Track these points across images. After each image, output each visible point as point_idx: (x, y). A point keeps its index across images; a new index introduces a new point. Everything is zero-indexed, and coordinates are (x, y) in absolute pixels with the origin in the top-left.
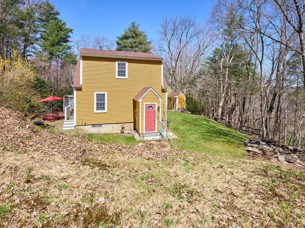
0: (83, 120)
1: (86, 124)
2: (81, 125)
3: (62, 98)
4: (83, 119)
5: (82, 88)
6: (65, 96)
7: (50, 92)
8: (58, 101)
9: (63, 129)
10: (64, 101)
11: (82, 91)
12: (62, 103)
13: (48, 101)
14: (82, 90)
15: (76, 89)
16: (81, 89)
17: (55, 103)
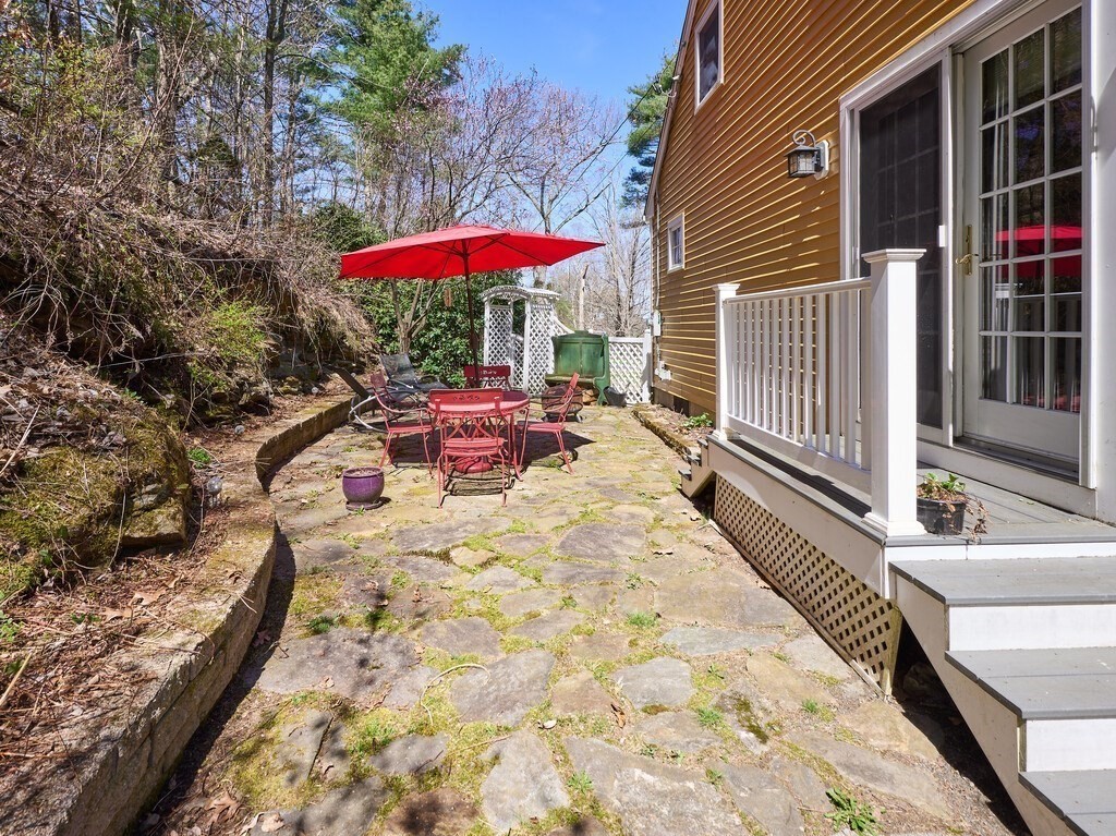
10: (488, 324)
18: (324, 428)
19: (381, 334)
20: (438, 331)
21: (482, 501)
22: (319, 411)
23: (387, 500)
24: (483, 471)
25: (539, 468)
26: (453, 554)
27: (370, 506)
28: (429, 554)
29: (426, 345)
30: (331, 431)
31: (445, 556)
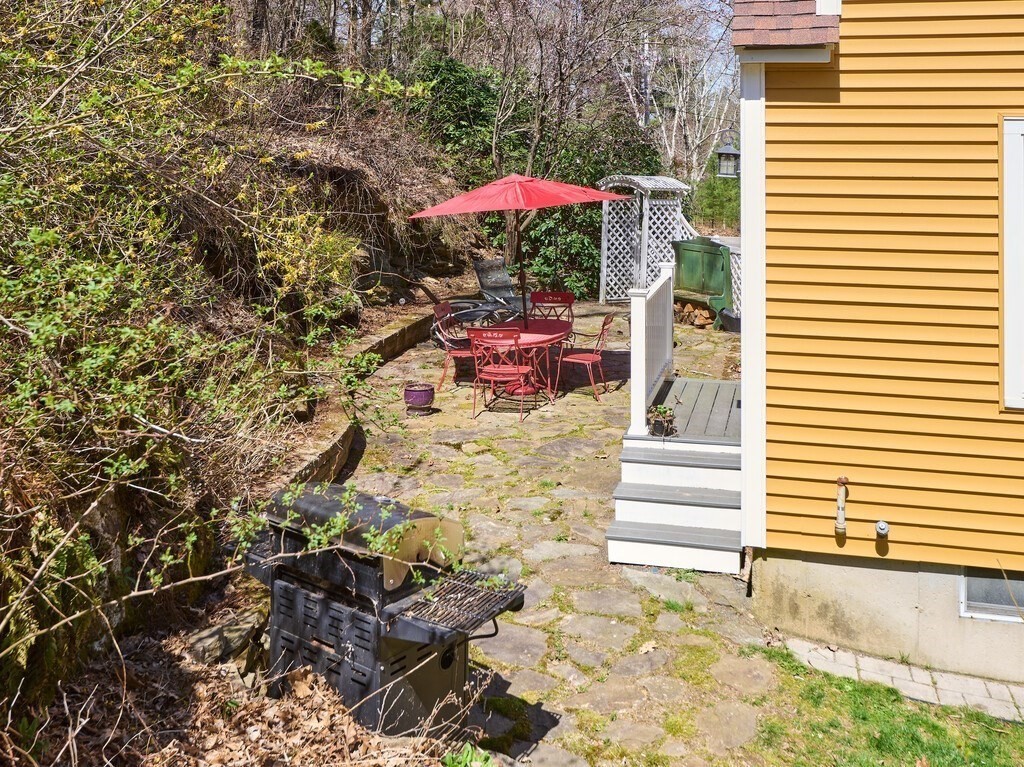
0: (856, 493)
1: (895, 553)
2: (831, 548)
3: (591, 195)
4: (854, 475)
5: (836, 55)
6: (616, 178)
7: (515, 154)
8: (565, 219)
9: (617, 551)
10: (606, 219)
11: (846, 98)
12: (594, 233)
13: (501, 214)
14: (845, 81)
15: (771, 71)
16: (831, 71)
17: (549, 232)
18: (406, 343)
19: (487, 224)
20: (552, 224)
21: (507, 417)
22: (402, 325)
23: (437, 411)
24: (526, 394)
25: (577, 395)
26: (463, 446)
27: (422, 413)
28: (447, 444)
29: (537, 239)
30: (412, 346)
31: (458, 447)
